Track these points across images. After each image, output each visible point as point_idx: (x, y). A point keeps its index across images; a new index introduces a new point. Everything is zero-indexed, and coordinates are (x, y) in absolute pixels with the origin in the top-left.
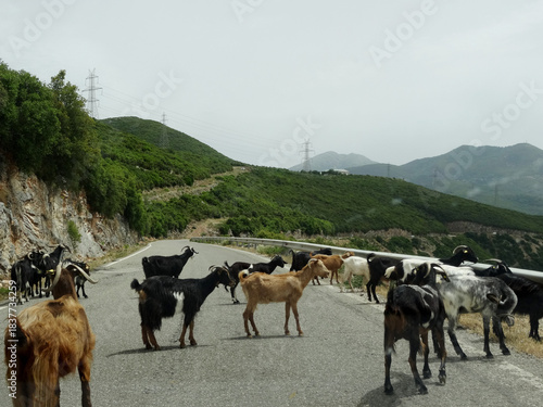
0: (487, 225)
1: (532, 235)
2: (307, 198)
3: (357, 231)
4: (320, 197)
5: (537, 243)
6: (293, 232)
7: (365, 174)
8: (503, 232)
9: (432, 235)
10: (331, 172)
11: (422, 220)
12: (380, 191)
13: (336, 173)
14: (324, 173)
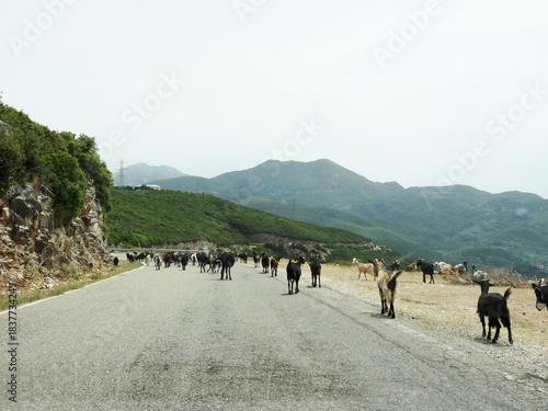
0: (284, 237)
1: (321, 245)
2: (123, 214)
3: (169, 243)
4: (136, 213)
5: (325, 252)
6: (116, 245)
7: (176, 190)
8: (298, 242)
9: (235, 246)
10: (143, 187)
11: (226, 233)
12: (189, 206)
13: (149, 188)
14: (136, 188)
